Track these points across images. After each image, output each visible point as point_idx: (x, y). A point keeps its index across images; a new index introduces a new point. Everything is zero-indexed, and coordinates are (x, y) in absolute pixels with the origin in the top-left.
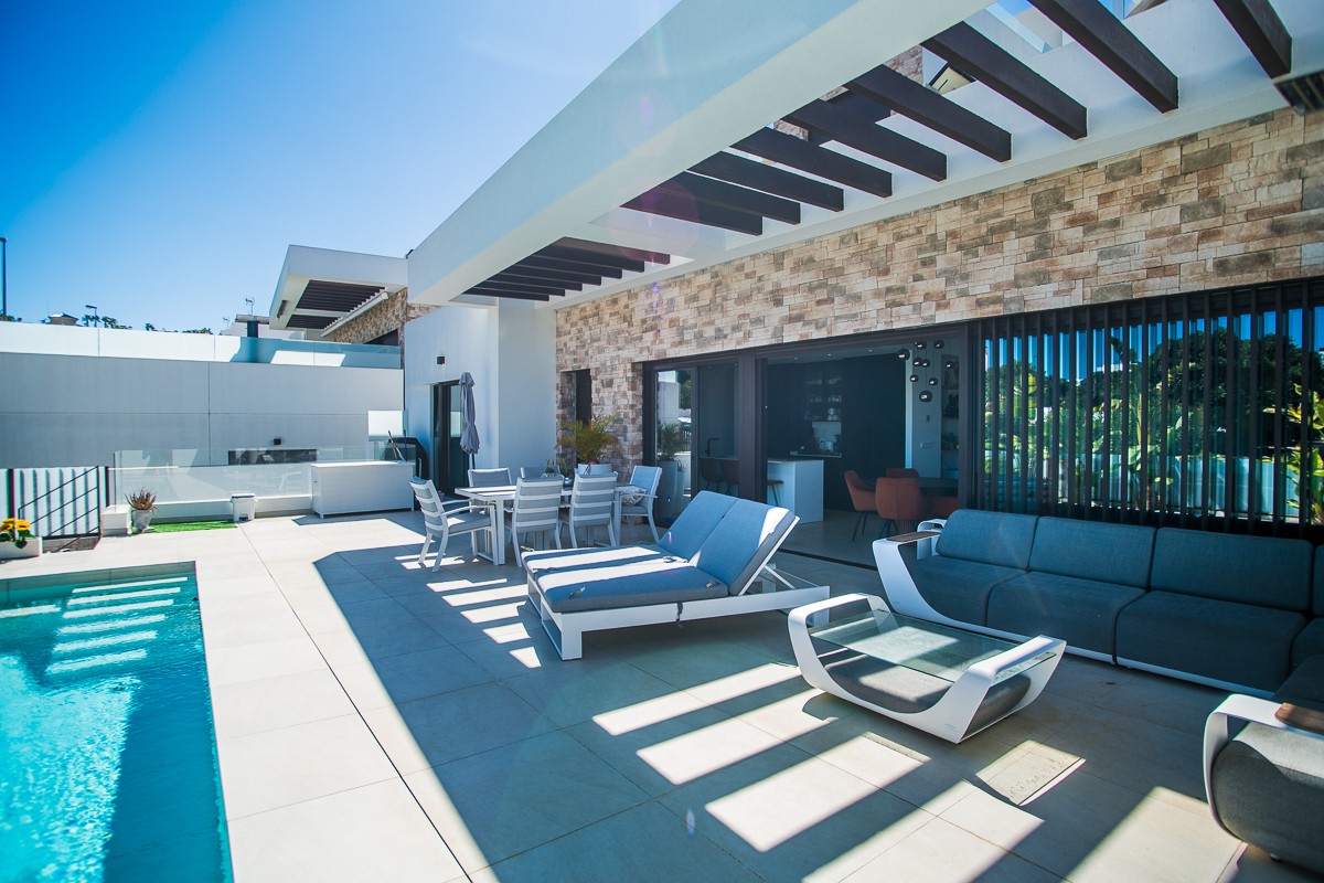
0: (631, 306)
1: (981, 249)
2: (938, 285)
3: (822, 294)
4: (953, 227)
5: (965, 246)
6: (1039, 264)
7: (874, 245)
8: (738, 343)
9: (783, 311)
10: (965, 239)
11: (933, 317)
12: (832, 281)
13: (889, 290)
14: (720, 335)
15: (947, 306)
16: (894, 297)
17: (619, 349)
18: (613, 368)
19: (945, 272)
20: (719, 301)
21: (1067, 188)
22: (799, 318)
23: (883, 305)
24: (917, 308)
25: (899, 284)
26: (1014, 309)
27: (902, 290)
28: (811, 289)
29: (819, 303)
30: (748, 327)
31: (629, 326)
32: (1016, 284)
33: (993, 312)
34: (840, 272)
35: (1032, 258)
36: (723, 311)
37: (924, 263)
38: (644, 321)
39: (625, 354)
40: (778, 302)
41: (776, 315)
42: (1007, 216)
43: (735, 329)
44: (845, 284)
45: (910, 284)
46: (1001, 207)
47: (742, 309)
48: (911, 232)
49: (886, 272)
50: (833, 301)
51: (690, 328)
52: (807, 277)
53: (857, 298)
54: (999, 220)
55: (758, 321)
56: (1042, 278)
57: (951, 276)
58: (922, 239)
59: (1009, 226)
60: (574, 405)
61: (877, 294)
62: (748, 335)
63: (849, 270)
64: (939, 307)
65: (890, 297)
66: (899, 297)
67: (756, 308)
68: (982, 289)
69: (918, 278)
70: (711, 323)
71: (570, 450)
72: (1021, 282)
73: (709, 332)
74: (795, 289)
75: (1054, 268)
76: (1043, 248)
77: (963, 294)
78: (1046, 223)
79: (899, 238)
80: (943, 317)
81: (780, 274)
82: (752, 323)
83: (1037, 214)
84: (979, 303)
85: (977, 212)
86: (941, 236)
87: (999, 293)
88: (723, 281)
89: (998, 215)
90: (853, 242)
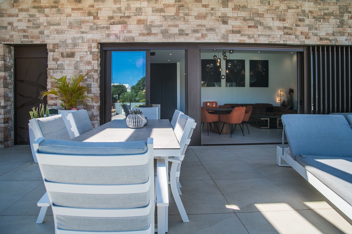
0: (96, 7)
1: (322, 20)
2: (306, 30)
3: (252, 23)
4: (311, 9)
5: (316, 17)
6: (341, 29)
7: (277, 8)
8: (198, 39)
9: (229, 27)
10: (315, 15)
11: (304, 42)
12: (257, 19)
13: (285, 28)
14: (182, 33)
15: (309, 38)
16: (288, 31)
17: (83, 33)
18: (75, 45)
19: (309, 25)
20: (181, 15)
21: (350, 6)
22: (239, 32)
23: (283, 33)
24: (297, 37)
25: (289, 26)
26: (333, 43)
27: (291, 29)
28: (245, 19)
29: (250, 27)
30: (205, 32)
31: (94, 18)
32: (333, 34)
33: (326, 43)
34: (262, 15)
35: (338, 27)
36: (186, 21)
37: (300, 20)
38: (111, 18)
39: (89, 36)
40: (225, 22)
41: (223, 28)
42: (330, 11)
43: (195, 31)
44: (264, 21)
45: (294, 27)
46: (328, 7)
47: (199, 22)
48: (294, 7)
49: (284, 20)
50: (257, 27)
51: (157, 26)
52: (243, 14)
53: (270, 28)
54: (328, 11)
55: (212, 30)
56: (342, 34)
57: (310, 27)
58: (299, 10)
59: (331, 14)
60: (12, 70)
61: (279, 28)
62: (203, 36)
63: (266, 15)
64: (306, 38)
65: (286, 31)
66: (290, 31)
67: (209, 22)
68: (323, 34)
69: (297, 25)
70: (177, 26)
71: (9, 103)
72: (335, 34)
73: (175, 30)
74: (236, 18)
75: (346, 31)
76: (342, 24)
77: (316, 35)
78: (342, 16)
79: (289, 8)
80: (308, 42)
81: (226, 9)
82: (207, 30)
83: (340, 12)
84: (321, 39)
85: (320, 6)
86: (307, 11)
87: (328, 37)
88: (185, 5)
89: (328, 9)
90: (267, 4)
